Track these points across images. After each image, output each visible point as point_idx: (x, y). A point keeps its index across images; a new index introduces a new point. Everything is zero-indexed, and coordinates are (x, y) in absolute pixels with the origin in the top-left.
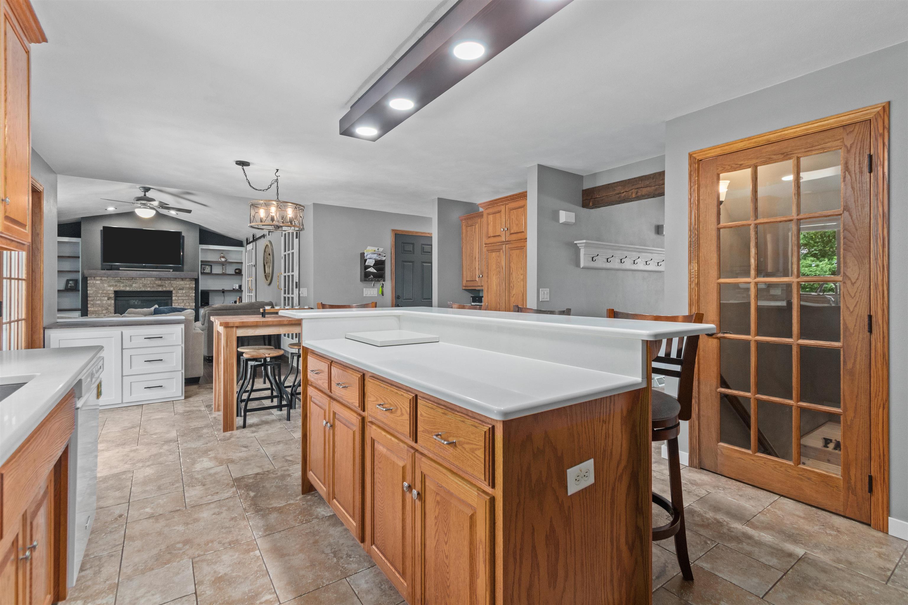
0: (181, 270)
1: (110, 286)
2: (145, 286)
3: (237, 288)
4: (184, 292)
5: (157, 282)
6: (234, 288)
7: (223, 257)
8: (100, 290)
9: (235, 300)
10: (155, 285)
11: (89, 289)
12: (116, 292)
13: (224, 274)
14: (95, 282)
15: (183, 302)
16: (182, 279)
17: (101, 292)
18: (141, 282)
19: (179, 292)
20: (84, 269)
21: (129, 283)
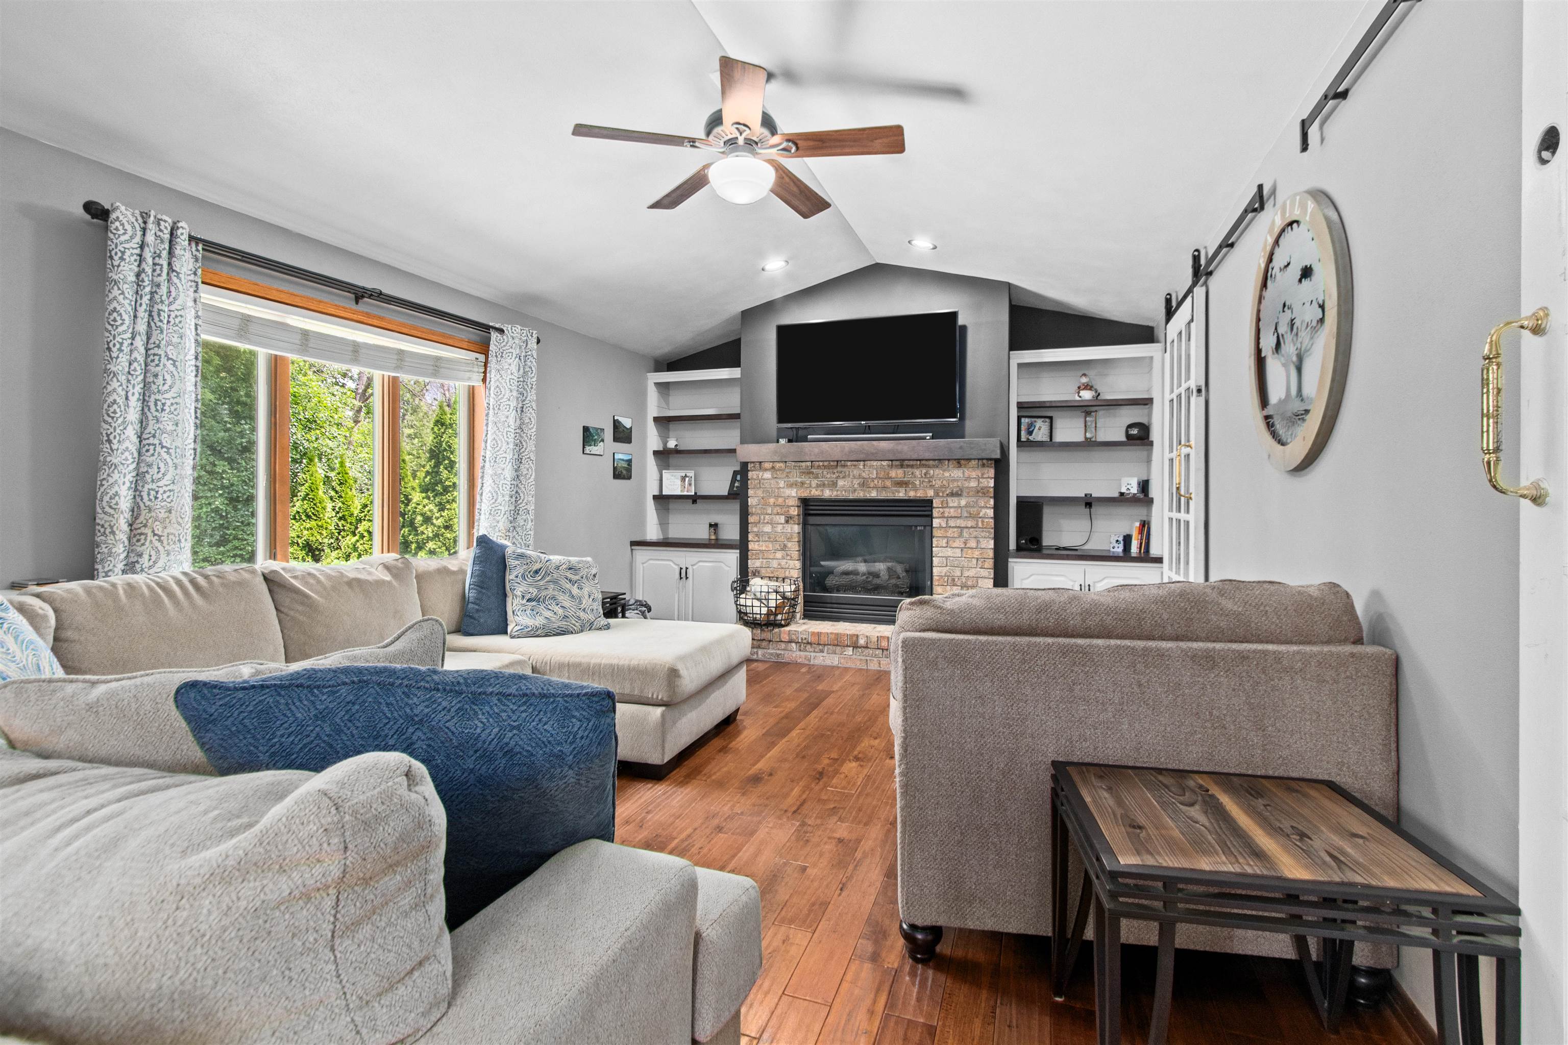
0: (957, 432)
1: (791, 486)
2: (864, 485)
3: (1134, 490)
4: (963, 502)
5: (893, 473)
6: (1124, 490)
7: (1088, 387)
8: (770, 497)
9: (1127, 532)
10: (888, 483)
11: (750, 492)
12: (805, 503)
13: (1089, 445)
14: (761, 474)
15: (961, 535)
16: (959, 462)
17: (772, 500)
18: (856, 472)
19: (951, 504)
20: (743, 442)
21: (829, 476)
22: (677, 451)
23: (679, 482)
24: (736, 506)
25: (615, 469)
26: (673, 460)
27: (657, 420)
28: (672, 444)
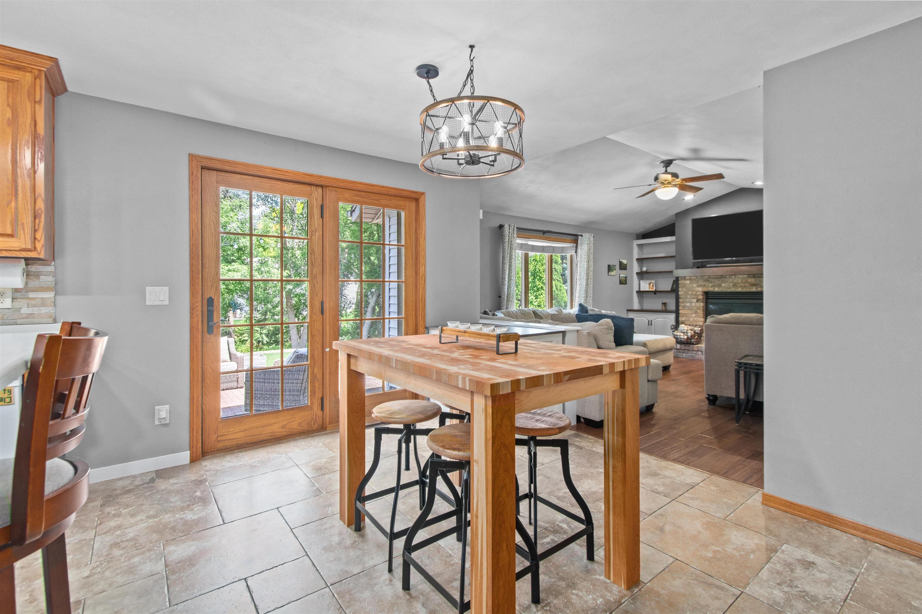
1: (699, 286)
2: (735, 285)
5: (750, 280)
8: (689, 291)
10: (747, 285)
11: (680, 289)
12: (706, 293)
14: (685, 281)
17: (690, 293)
18: (731, 280)
20: (677, 268)
21: (717, 282)
22: (646, 272)
23: (648, 285)
24: (674, 295)
25: (620, 280)
26: (645, 276)
27: (637, 259)
28: (644, 269)
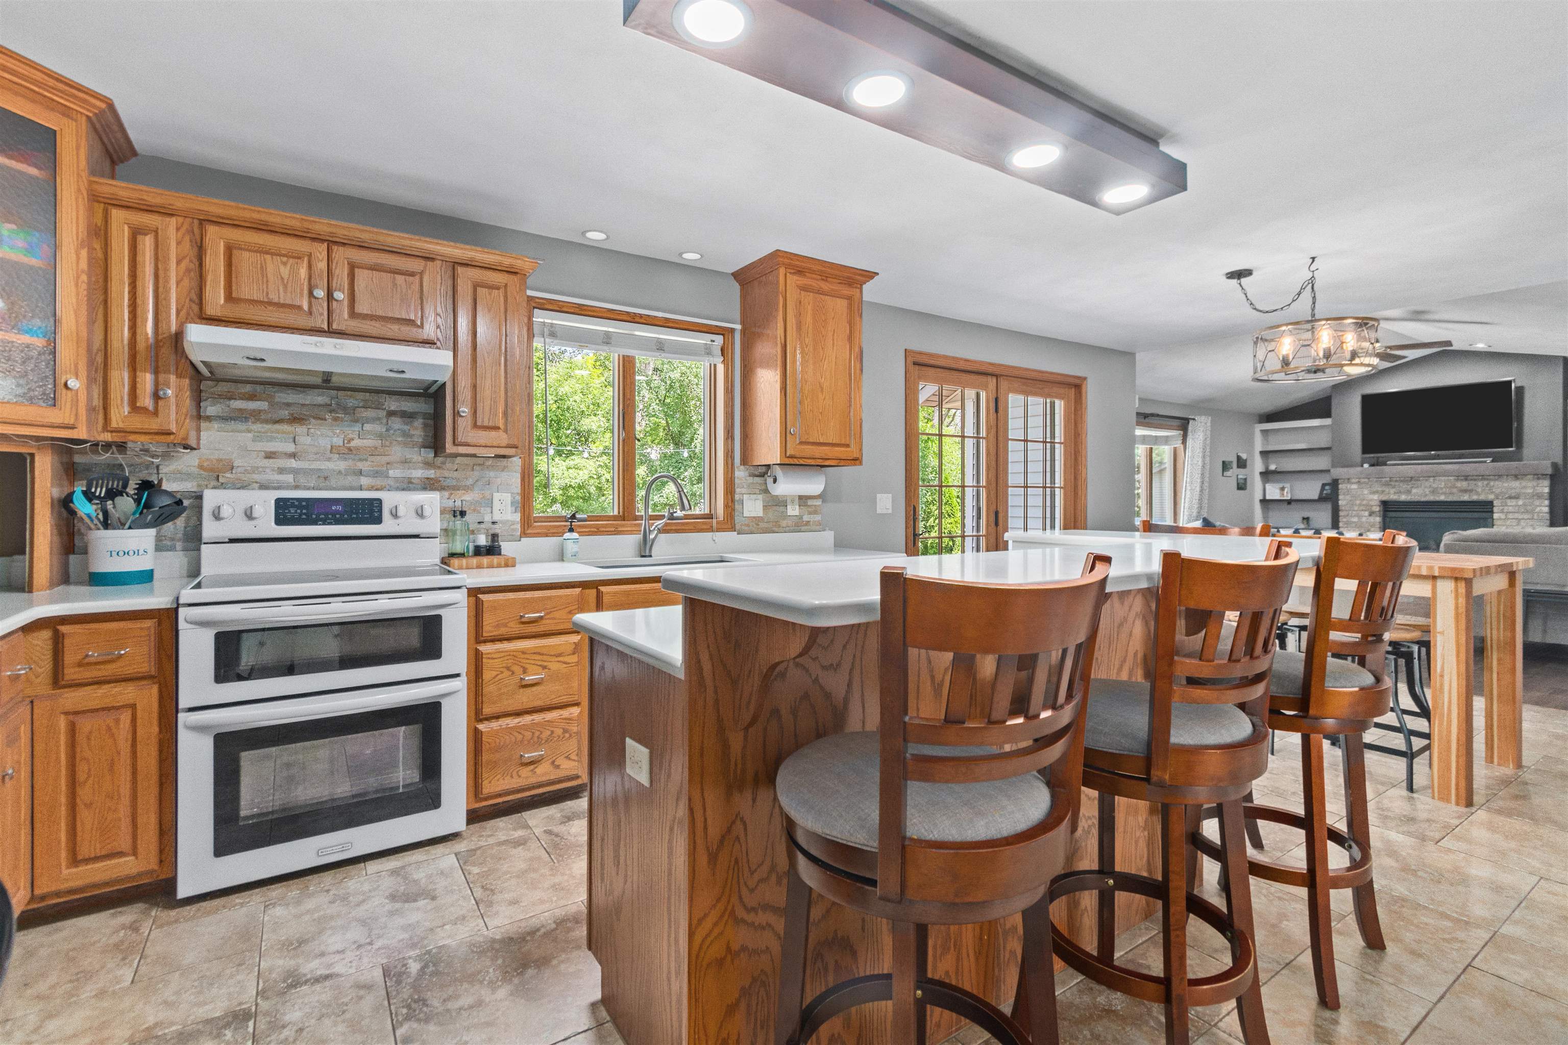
0: (1514, 457)
1: (1374, 493)
2: (1434, 492)
4: (1520, 502)
5: (1459, 484)
8: (1356, 500)
10: (1455, 490)
11: (1341, 497)
12: (1385, 504)
14: (1349, 486)
16: (1516, 477)
17: (1358, 502)
18: (1427, 484)
19: (1509, 504)
20: (1333, 466)
21: (1404, 487)
22: (1275, 472)
23: (1278, 491)
24: (1328, 506)
25: (1238, 484)
26: (1271, 477)
27: (1261, 452)
28: (1272, 467)
